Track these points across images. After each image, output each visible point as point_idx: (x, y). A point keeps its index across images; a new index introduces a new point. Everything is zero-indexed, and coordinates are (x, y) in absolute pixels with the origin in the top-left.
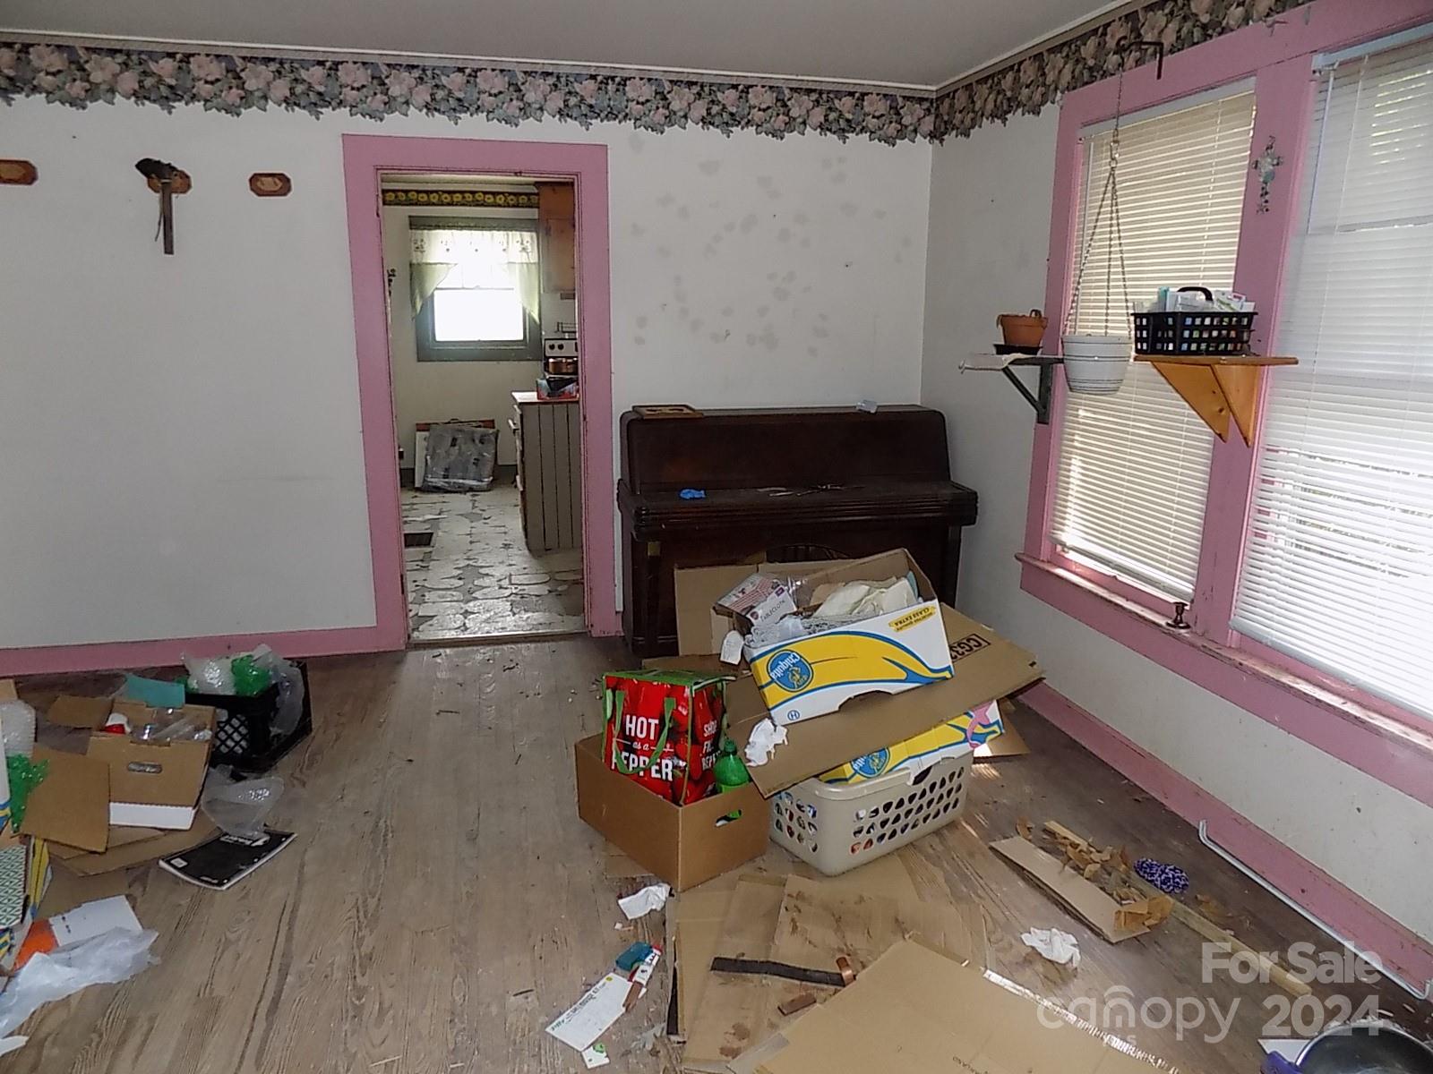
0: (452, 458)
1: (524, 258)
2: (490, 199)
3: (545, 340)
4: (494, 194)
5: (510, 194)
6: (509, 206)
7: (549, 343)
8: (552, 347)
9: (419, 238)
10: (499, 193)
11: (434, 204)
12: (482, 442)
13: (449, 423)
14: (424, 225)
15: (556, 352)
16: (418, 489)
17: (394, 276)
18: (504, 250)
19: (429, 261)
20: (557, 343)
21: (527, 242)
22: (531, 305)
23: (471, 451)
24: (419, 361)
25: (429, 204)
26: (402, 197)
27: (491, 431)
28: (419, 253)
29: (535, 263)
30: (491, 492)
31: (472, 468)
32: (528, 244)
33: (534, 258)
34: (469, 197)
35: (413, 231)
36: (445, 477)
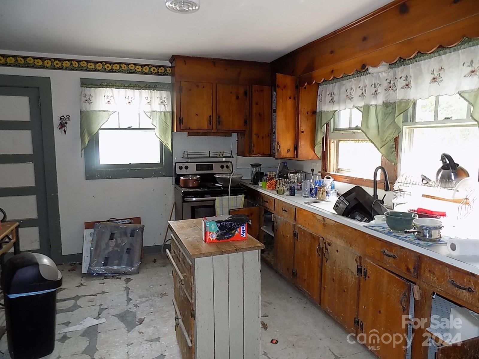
0: (111, 249)
1: (162, 108)
2: (139, 69)
3: (176, 163)
4: (142, 66)
5: (153, 66)
6: (151, 74)
7: (178, 165)
8: (181, 168)
9: (88, 93)
10: (145, 65)
11: (99, 71)
12: (132, 235)
13: (108, 221)
14: (92, 84)
15: (184, 172)
16: (83, 276)
17: (69, 119)
18: (148, 103)
19: (95, 110)
20: (183, 166)
21: (165, 98)
22: (167, 140)
23: (125, 242)
24: (86, 179)
25: (95, 70)
26: (76, 65)
27: (138, 226)
28: (88, 104)
29: (169, 112)
30: (140, 275)
31: (126, 256)
32: (165, 99)
33: (169, 109)
34: (124, 67)
35: (83, 88)
36: (105, 265)
